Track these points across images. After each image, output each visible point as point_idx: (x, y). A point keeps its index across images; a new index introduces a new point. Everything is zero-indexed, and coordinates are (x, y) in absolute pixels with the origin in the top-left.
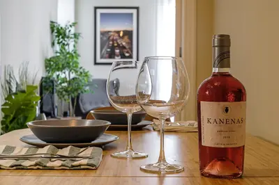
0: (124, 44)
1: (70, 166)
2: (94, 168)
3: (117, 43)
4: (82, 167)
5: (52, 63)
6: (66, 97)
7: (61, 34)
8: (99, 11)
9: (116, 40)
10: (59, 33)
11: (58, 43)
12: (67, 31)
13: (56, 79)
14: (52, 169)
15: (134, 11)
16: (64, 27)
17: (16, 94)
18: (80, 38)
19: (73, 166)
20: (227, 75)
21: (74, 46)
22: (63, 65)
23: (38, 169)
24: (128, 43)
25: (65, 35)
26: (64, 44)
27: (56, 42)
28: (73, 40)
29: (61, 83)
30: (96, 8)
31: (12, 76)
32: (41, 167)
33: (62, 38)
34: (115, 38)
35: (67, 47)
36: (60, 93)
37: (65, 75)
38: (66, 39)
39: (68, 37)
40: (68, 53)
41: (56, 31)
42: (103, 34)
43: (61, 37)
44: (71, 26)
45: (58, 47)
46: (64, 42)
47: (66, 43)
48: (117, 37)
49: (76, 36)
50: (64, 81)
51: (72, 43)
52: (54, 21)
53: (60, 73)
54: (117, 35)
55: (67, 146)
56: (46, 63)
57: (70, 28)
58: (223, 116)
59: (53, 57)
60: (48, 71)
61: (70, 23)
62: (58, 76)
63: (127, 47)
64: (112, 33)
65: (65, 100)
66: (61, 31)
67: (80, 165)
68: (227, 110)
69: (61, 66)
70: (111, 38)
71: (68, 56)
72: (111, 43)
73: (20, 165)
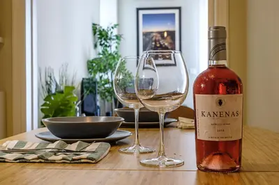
0: (166, 44)
1: (70, 159)
2: (94, 162)
3: (160, 43)
4: (82, 161)
5: (94, 65)
6: (109, 98)
7: (103, 36)
8: (141, 13)
9: (159, 41)
10: (101, 35)
11: (101, 45)
12: (109, 33)
13: (98, 80)
14: (53, 162)
15: (176, 12)
16: (106, 29)
17: (55, 94)
18: (122, 39)
19: (73, 160)
20: (224, 67)
21: (116, 47)
22: (105, 67)
23: (41, 162)
24: (170, 44)
25: (107, 36)
26: (106, 46)
27: (98, 44)
28: (115, 41)
29: (103, 85)
30: (138, 10)
31: (52, 78)
32: (43, 161)
33: (105, 39)
34: (157, 39)
35: (108, 49)
36: (103, 94)
37: (108, 76)
38: (108, 41)
39: (110, 39)
40: (110, 54)
41: (98, 33)
42: (146, 34)
43: (103, 39)
44: (113, 28)
45: (100, 49)
46: (106, 43)
47: (108, 45)
48: (160, 38)
49: (118, 37)
50: (107, 82)
51: (114, 44)
52: (95, 23)
53: (103, 74)
54: (159, 35)
55: (77, 141)
56: (88, 64)
57: (112, 30)
58: (217, 109)
59: (95, 59)
60: (90, 73)
61: (113, 25)
62: (101, 77)
63: (169, 47)
64: (154, 34)
65: (108, 101)
66: (103, 33)
67: (80, 159)
68: (220, 103)
69: (103, 68)
70: (154, 39)
71: (110, 57)
72: (154, 43)
73: (23, 159)
